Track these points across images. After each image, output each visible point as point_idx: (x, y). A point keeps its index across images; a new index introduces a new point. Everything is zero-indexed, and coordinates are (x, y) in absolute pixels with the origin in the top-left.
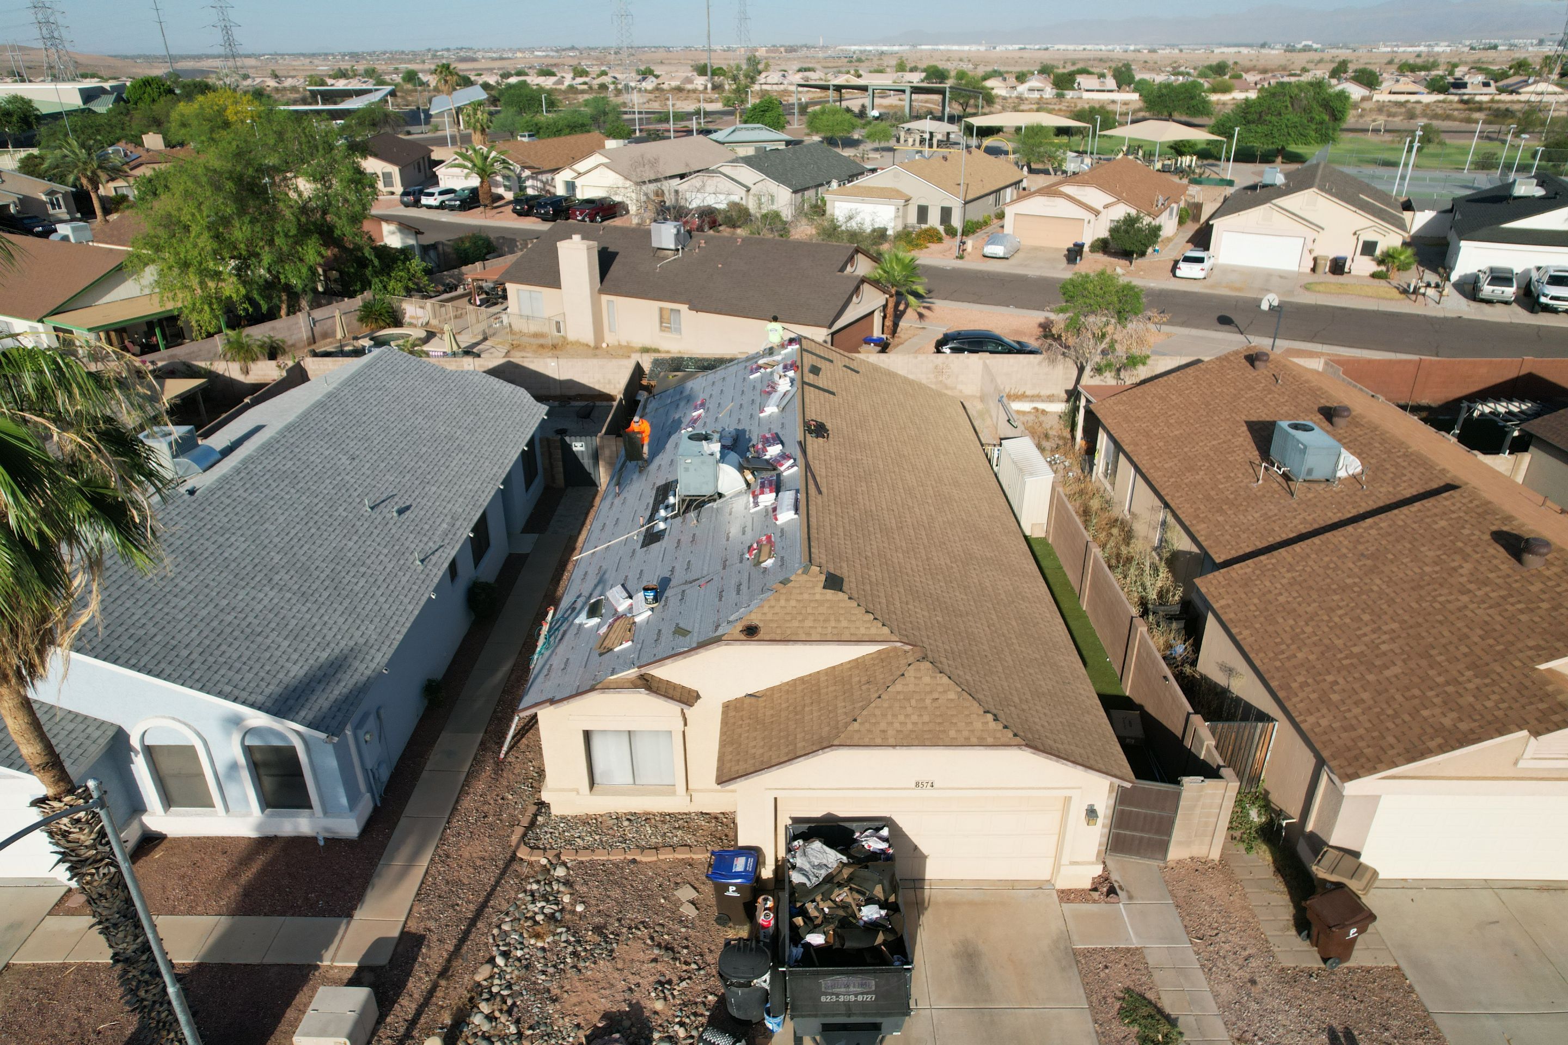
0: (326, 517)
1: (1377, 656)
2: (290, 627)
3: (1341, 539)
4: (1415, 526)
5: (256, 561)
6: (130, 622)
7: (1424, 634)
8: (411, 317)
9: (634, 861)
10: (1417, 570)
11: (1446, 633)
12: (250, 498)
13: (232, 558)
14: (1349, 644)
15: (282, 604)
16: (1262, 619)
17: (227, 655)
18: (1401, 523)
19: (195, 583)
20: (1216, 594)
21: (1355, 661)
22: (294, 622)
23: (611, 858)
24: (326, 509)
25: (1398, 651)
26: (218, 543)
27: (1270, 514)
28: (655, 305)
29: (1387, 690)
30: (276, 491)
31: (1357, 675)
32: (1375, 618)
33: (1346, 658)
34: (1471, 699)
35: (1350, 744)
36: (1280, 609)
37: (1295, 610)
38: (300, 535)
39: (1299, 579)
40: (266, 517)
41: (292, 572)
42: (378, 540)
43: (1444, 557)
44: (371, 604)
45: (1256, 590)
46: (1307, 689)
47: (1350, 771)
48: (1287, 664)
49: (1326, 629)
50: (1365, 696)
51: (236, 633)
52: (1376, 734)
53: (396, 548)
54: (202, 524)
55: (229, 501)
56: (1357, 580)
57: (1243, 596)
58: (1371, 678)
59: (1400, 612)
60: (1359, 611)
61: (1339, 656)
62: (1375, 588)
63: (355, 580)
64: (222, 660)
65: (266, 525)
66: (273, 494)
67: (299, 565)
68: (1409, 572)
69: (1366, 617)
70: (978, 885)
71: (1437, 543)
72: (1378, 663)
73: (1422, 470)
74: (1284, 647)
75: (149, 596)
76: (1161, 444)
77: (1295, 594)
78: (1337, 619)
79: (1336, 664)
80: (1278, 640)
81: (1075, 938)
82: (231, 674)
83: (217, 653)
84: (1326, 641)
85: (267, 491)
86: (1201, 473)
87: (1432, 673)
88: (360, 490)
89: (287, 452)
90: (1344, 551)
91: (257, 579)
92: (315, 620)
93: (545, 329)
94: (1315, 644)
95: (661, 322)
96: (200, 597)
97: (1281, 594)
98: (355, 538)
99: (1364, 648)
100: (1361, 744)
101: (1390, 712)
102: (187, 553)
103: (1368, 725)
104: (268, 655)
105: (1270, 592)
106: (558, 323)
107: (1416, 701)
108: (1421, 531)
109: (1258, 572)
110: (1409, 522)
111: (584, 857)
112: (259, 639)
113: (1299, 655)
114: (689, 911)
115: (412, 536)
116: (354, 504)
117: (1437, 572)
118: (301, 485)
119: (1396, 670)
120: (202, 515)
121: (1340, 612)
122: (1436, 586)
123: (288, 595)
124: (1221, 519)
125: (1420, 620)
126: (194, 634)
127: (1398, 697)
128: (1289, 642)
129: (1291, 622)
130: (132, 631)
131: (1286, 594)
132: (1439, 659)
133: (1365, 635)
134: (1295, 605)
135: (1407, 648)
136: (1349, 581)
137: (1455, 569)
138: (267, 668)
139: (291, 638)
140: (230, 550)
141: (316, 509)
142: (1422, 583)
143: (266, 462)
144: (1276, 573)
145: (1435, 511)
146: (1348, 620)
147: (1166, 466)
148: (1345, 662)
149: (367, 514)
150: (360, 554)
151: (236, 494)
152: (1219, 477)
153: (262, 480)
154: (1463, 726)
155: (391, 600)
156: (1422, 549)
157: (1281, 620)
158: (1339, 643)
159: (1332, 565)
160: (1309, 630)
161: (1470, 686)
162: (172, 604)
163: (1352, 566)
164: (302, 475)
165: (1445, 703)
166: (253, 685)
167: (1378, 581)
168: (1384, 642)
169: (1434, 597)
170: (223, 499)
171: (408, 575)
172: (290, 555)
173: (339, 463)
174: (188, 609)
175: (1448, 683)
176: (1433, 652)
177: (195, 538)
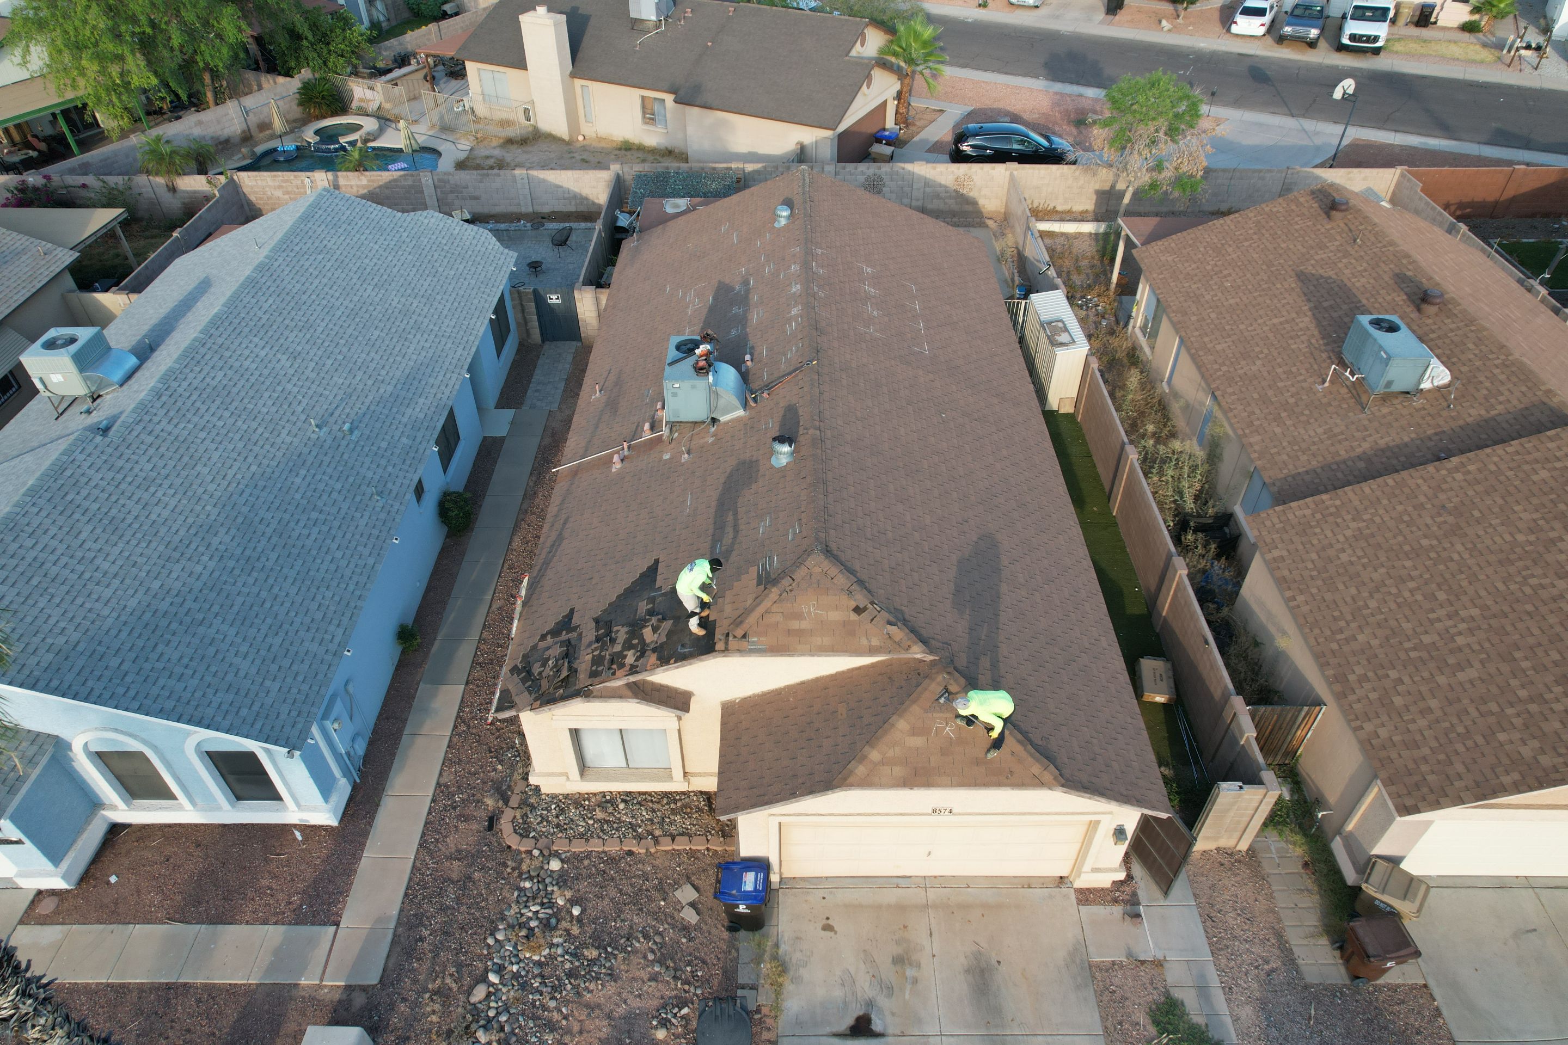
0: (267, 447)
1: (1451, 652)
2: (236, 608)
3: (1420, 481)
4: (1510, 474)
5: (190, 520)
6: (46, 628)
7: (1509, 628)
8: (361, 100)
9: (630, 853)
10: (1508, 538)
11: (1536, 631)
12: (176, 432)
13: (161, 520)
14: (1418, 630)
15: (224, 578)
16: (1320, 583)
17: (166, 657)
18: (1493, 468)
19: (120, 563)
20: (1268, 540)
21: (1424, 655)
22: (240, 600)
23: (606, 849)
24: (266, 435)
25: (1476, 647)
26: (143, 502)
27: (1336, 430)
28: (636, 94)
29: (1459, 700)
30: (206, 418)
31: (1426, 674)
32: (1452, 598)
33: (1415, 649)
34: (1557, 725)
35: (1411, 765)
36: (1341, 571)
37: (1358, 575)
38: (239, 476)
39: (1366, 532)
40: (197, 455)
41: (233, 531)
42: (329, 471)
43: (1541, 522)
44: (326, 563)
45: (1315, 542)
46: (1367, 686)
47: (1409, 802)
48: (1346, 649)
49: (1393, 606)
50: (1434, 703)
51: (174, 626)
52: (1442, 757)
53: (351, 479)
54: (120, 476)
55: (150, 439)
56: (1435, 542)
57: (1300, 547)
58: (1442, 680)
59: (1483, 593)
60: (1434, 586)
61: (1407, 645)
62: (1456, 557)
63: (305, 532)
64: (160, 665)
65: (198, 468)
66: (203, 422)
67: (240, 520)
68: (1497, 539)
69: (1441, 596)
70: (993, 882)
71: (1535, 501)
72: (1451, 661)
73: (1524, 389)
74: (1342, 624)
75: (65, 588)
76: (1213, 316)
77: (1360, 553)
78: (1407, 594)
79: (1403, 655)
80: (1336, 614)
81: (1091, 949)
82: (172, 682)
83: (154, 656)
84: (1393, 623)
85: (196, 419)
86: (1259, 363)
87: (1514, 683)
88: (305, 401)
89: (216, 358)
90: (1422, 499)
91: (193, 546)
92: (264, 594)
93: (512, 117)
94: (1379, 625)
95: (644, 113)
96: (128, 581)
97: (1343, 550)
98: (303, 472)
99: (1436, 638)
100: (1424, 768)
101: (1461, 729)
102: (106, 521)
103: (1434, 744)
104: (212, 651)
105: (1331, 546)
106: (526, 110)
107: (1492, 720)
108: (1517, 483)
109: (1318, 516)
110: (1503, 466)
111: (578, 847)
112: (202, 630)
113: (1361, 637)
114: (690, 916)
115: (368, 460)
116: (299, 424)
117: (1531, 543)
118: (235, 404)
119: (1472, 673)
120: (120, 463)
121: (1412, 585)
122: (1529, 563)
123: (231, 564)
124: (1278, 430)
125: (1506, 608)
126: (124, 635)
127: (1472, 710)
128: (1349, 617)
129: (1353, 591)
130: (49, 641)
131: (1349, 551)
132: (1525, 664)
133: (1439, 620)
134: (1360, 568)
135: (1487, 645)
136: (1425, 542)
137: (1553, 542)
138: (213, 669)
139: (238, 623)
140: (157, 510)
141: (255, 437)
142: (1512, 557)
143: (192, 375)
144: (1339, 520)
145: (1537, 455)
146: (1419, 597)
147: (1219, 347)
148: (1413, 654)
149: (314, 436)
150: (309, 494)
151: (159, 428)
152: (1279, 370)
153: (189, 403)
154: (1545, 760)
155: (348, 552)
156: (1516, 508)
157: (1341, 587)
158: (1407, 626)
159: (1406, 518)
160: (1373, 604)
161: (1558, 707)
162: (95, 596)
163: (1429, 521)
164: (235, 390)
165: (1526, 726)
166: (198, 694)
167: (1459, 547)
168: (1460, 633)
169: (1525, 578)
170: (143, 436)
171: (367, 514)
172: (228, 508)
173: (278, 366)
174: (114, 601)
175: (1531, 700)
176: (1518, 655)
177: (114, 498)
